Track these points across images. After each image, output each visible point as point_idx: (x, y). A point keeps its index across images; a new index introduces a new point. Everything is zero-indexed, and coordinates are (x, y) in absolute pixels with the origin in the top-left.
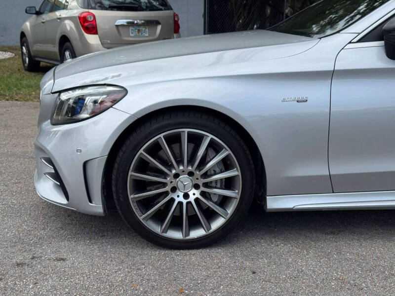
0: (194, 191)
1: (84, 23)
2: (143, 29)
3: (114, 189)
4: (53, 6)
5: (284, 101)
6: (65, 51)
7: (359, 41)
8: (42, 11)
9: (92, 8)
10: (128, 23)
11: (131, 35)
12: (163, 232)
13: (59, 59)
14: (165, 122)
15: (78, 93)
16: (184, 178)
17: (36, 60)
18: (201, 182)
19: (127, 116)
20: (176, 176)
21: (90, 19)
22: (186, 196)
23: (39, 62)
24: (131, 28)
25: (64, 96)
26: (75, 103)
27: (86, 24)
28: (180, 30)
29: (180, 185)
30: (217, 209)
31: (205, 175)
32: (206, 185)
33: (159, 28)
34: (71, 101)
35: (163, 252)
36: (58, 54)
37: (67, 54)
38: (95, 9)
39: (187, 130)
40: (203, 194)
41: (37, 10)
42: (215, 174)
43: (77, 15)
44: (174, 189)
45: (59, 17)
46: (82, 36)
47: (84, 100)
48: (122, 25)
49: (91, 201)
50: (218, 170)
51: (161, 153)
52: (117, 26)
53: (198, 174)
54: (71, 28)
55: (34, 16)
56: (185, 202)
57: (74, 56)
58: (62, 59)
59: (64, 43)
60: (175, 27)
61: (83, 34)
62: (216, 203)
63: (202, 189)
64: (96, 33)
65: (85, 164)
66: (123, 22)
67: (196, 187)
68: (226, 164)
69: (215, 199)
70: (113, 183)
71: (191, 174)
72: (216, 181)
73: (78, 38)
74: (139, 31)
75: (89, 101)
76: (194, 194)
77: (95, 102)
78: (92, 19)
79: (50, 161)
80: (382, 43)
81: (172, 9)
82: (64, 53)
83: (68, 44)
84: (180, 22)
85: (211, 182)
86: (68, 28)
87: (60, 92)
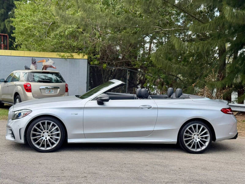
0: (48, 137)
1: (26, 87)
2: (52, 90)
3: (27, 136)
4: (13, 78)
5: (72, 114)
6: (17, 99)
7: (92, 100)
8: (7, 81)
9: (30, 82)
10: (46, 88)
11: (46, 93)
12: (40, 147)
13: (14, 102)
14: (41, 119)
15: (20, 111)
16: (46, 133)
17: (2, 103)
18: (50, 134)
19: (32, 117)
20: (44, 133)
21: (29, 86)
22: (46, 138)
23: (4, 103)
24: (46, 90)
25: (16, 113)
26: (19, 114)
27: (27, 88)
28: (68, 91)
29: (45, 135)
30: (55, 142)
31: (51, 133)
32: (52, 135)
33: (59, 90)
34: (18, 114)
35: (39, 153)
36: (13, 100)
37: (17, 100)
38: (31, 82)
39: (47, 121)
40: (51, 138)
41: (5, 80)
42: (54, 132)
43: (23, 84)
44: (43, 136)
45: (15, 84)
46: (24, 93)
47: (21, 113)
48: (43, 89)
49: (21, 139)
50: (55, 131)
51: (40, 127)
52: (40, 89)
53: (49, 132)
54: (20, 89)
55: (3, 83)
56: (46, 140)
57: (20, 101)
58: (15, 102)
59: (17, 95)
60: (66, 89)
61: (25, 92)
62: (54, 140)
63: (50, 136)
64: (31, 92)
65: (20, 129)
66: (44, 87)
67: (49, 136)
68: (57, 130)
69: (54, 139)
70: (27, 134)
71: (48, 132)
72: (54, 134)
73: (23, 94)
74: (50, 91)
75: (22, 114)
76: (48, 138)
77: (24, 114)
78: (30, 86)
79: (11, 130)
80: (96, 101)
81: (65, 82)
82: (16, 100)
83: (18, 96)
84: (68, 88)
85: (53, 134)
86: (19, 89)
87: (15, 111)
